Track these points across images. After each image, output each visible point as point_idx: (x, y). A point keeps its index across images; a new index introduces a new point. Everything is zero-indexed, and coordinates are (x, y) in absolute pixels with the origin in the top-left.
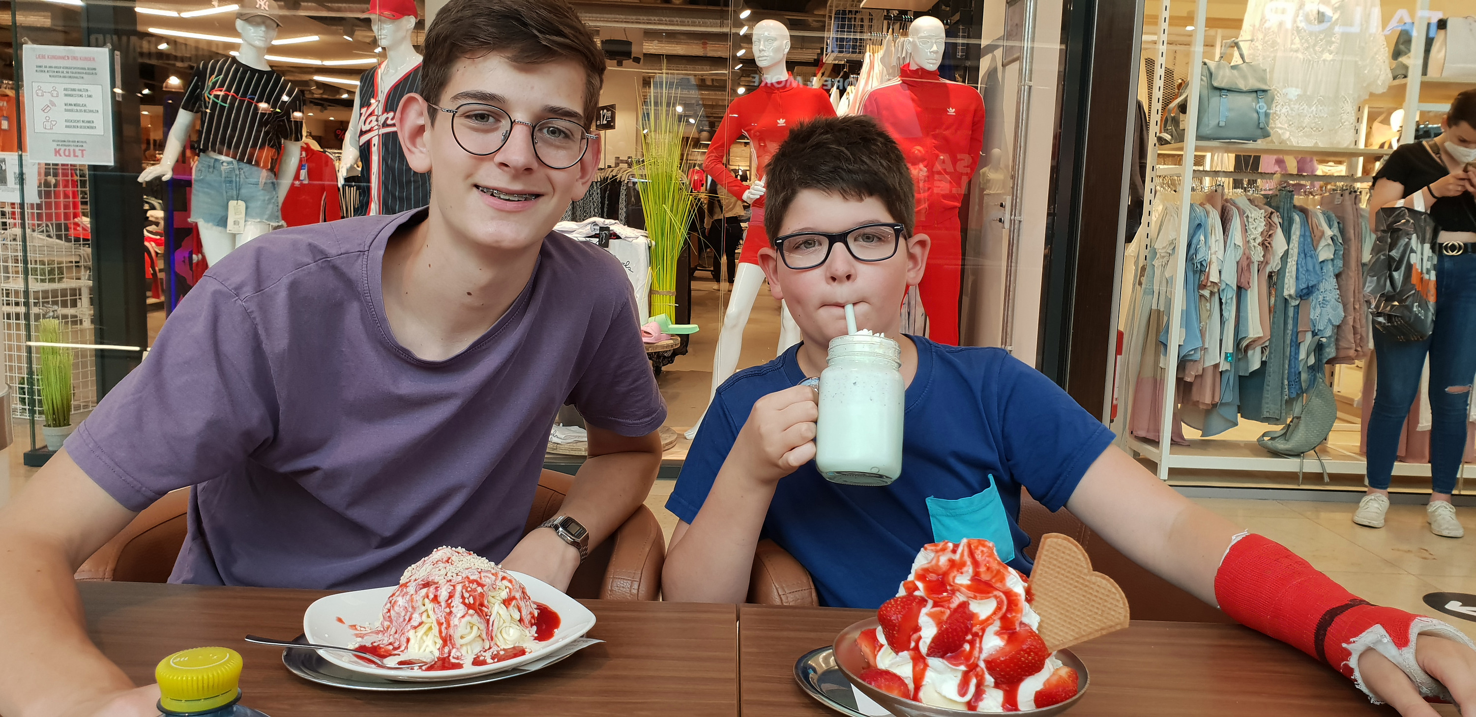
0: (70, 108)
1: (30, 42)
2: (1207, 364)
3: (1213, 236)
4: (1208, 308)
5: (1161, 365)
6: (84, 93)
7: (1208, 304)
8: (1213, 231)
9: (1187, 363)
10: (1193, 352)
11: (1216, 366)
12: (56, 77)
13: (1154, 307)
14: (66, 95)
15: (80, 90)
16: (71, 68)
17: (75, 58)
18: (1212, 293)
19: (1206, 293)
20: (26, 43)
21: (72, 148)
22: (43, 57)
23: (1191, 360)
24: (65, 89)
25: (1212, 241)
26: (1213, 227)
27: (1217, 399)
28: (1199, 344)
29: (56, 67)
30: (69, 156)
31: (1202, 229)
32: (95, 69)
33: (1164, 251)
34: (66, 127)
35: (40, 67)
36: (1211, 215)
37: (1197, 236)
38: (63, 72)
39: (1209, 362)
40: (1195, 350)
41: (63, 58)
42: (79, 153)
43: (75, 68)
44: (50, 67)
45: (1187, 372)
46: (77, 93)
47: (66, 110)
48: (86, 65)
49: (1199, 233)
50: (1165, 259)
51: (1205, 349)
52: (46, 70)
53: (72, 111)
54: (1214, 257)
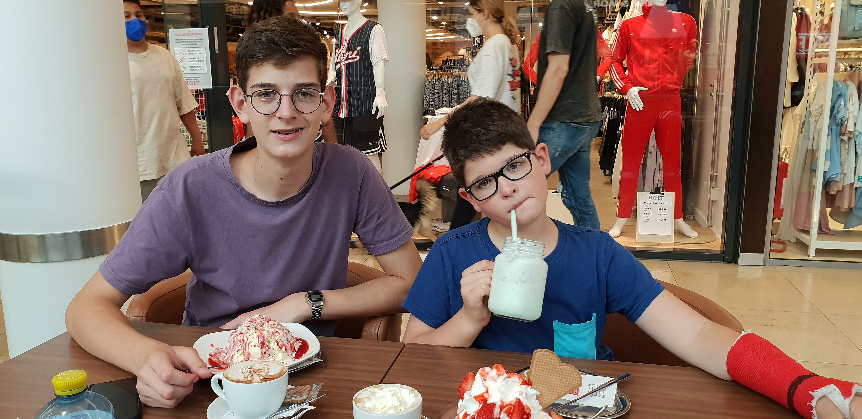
0: (192, 60)
1: (172, 28)
2: (845, 184)
3: (851, 101)
4: (847, 147)
5: (813, 184)
6: (197, 52)
7: (847, 145)
8: (851, 99)
9: (832, 183)
10: (835, 176)
11: (852, 184)
12: (185, 44)
13: (810, 147)
14: (189, 54)
15: (196, 51)
16: (191, 40)
17: (193, 34)
18: (849, 139)
19: (845, 138)
20: (170, 28)
21: (193, 81)
22: (178, 35)
23: (835, 181)
24: (189, 51)
25: (850, 105)
26: (851, 96)
27: (853, 206)
28: (839, 171)
29: (184, 40)
30: (192, 85)
31: (843, 97)
32: (202, 39)
33: (817, 111)
34: (191, 70)
35: (177, 40)
36: (850, 88)
37: (838, 102)
38: (188, 42)
39: (847, 182)
40: (837, 174)
41: (187, 34)
42: (196, 83)
43: (193, 39)
44: (182, 40)
45: (831, 188)
46: (195, 52)
47: (190, 61)
48: (198, 37)
49: (840, 100)
50: (817, 117)
51: (845, 173)
52: (180, 41)
53: (192, 61)
54: (851, 116)
